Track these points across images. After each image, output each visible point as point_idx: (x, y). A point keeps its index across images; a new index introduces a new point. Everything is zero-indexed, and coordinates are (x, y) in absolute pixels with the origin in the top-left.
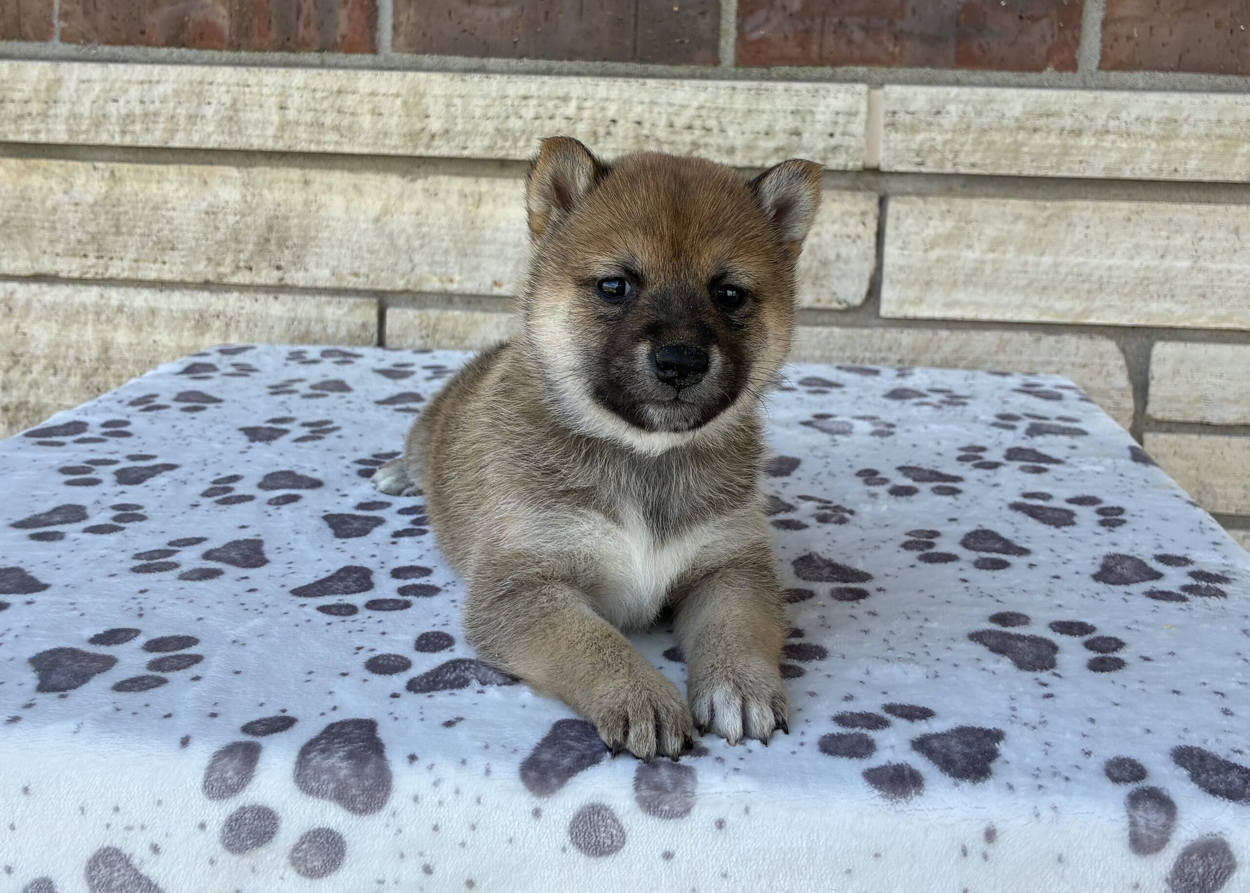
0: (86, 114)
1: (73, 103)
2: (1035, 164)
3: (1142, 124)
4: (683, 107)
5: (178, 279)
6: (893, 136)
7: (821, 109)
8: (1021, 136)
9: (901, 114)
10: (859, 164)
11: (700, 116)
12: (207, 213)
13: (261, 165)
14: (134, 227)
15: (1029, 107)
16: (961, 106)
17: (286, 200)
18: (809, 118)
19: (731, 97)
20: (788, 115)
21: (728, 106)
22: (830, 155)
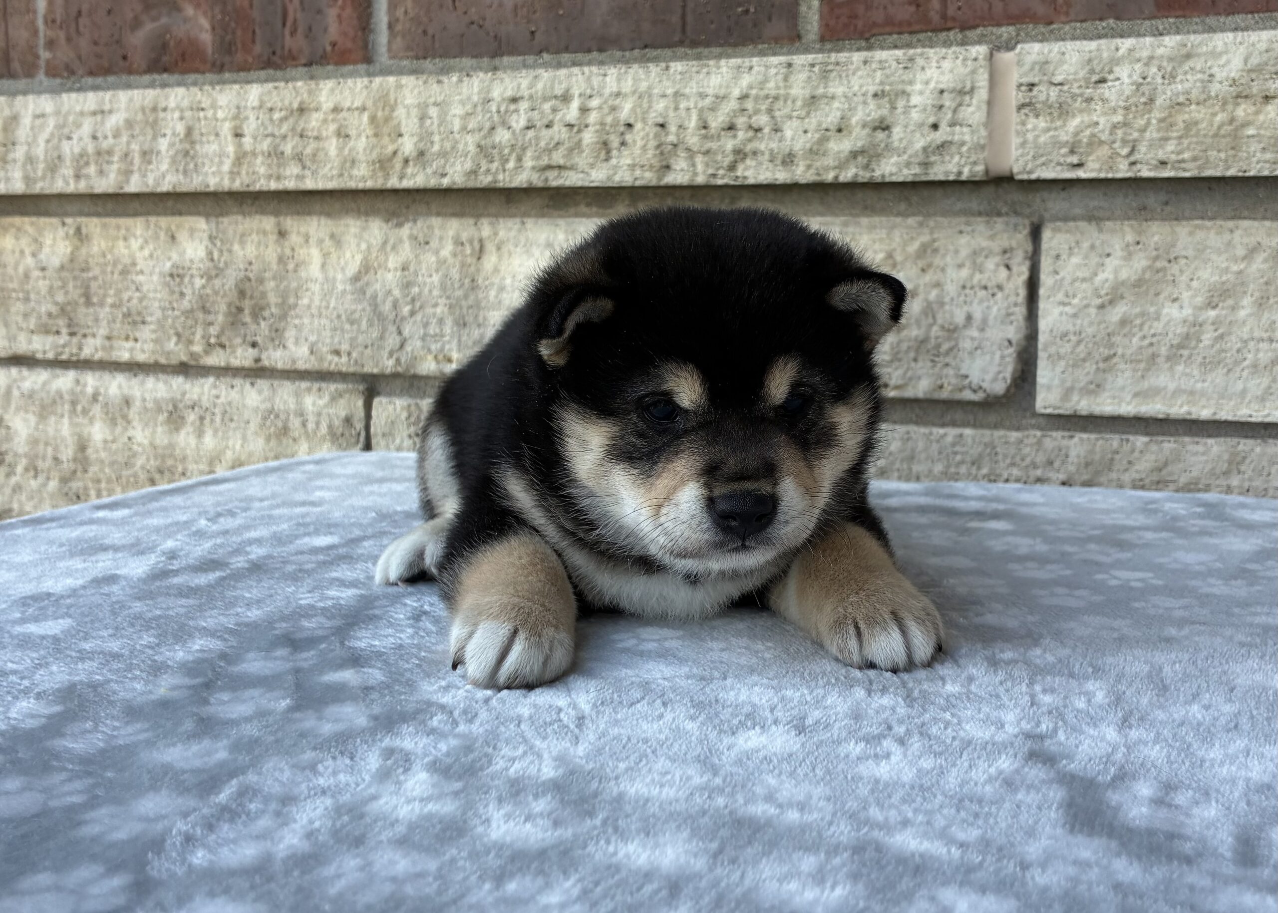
0: (42, 157)
1: (29, 144)
2: (1269, 156)
4: (721, 98)
5: (152, 361)
6: (1032, 122)
7: (918, 86)
8: (1243, 110)
9: (1041, 88)
10: (980, 168)
11: (744, 110)
12: (171, 275)
13: (233, 213)
14: (105, 296)
16: (1139, 66)
17: (257, 257)
18: (901, 103)
19: (786, 79)
20: (870, 100)
21: (782, 92)
22: (933, 159)
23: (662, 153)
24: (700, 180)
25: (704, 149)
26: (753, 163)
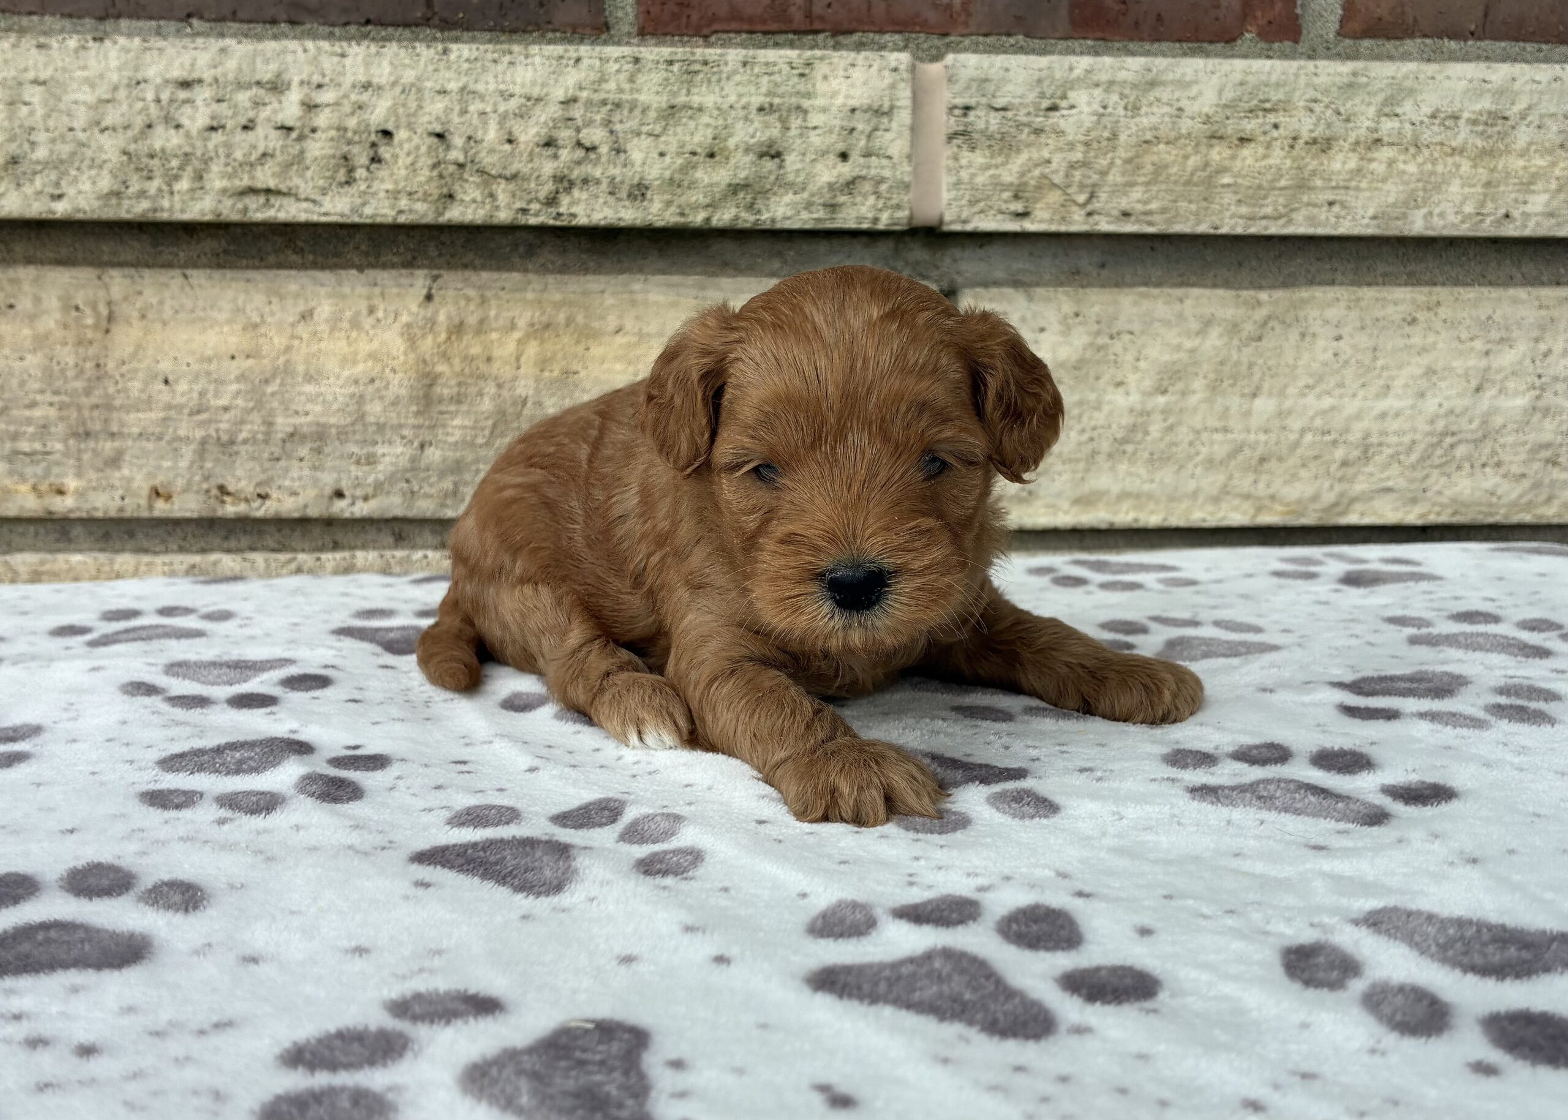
2: (1244, 210)
3: (1442, 124)
4: (534, 100)
6: (966, 157)
7: (820, 102)
8: (1218, 154)
9: (979, 112)
10: (903, 214)
11: (570, 119)
15: (1229, 95)
16: (1098, 92)
18: (795, 122)
19: (632, 80)
20: (753, 115)
21: (626, 97)
22: (842, 199)
23: (441, 176)
24: (504, 216)
25: (508, 173)
26: (584, 196)
